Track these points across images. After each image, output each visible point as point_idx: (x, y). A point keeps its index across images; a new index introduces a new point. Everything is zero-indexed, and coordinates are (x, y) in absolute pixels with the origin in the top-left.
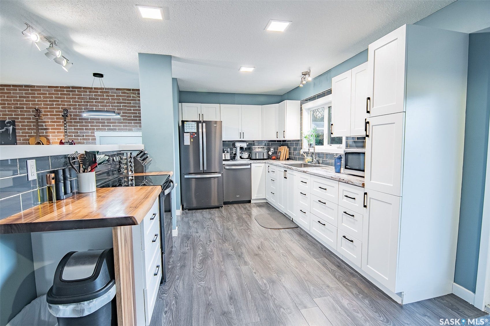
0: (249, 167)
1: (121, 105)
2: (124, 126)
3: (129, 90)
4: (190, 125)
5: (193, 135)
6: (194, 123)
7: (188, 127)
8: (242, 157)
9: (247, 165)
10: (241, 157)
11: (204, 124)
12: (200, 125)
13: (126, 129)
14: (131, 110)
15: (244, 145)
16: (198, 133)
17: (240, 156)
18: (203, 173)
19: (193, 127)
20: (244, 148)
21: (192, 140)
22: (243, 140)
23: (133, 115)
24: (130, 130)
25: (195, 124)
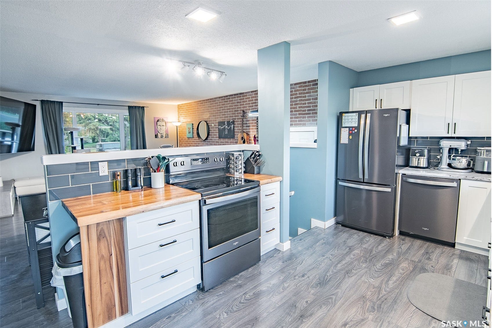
0: (455, 184)
1: (298, 99)
2: (299, 121)
3: (305, 82)
4: (350, 118)
5: (352, 130)
6: (354, 114)
7: (347, 120)
8: (452, 165)
9: (452, 180)
10: (450, 165)
11: (369, 115)
12: (363, 116)
13: (300, 124)
14: (305, 104)
15: (462, 145)
16: (358, 128)
17: (448, 162)
18: (364, 182)
19: (353, 120)
20: (460, 150)
21: (351, 137)
22: (453, 135)
23: (307, 109)
24: (304, 125)
25: (355, 116)
